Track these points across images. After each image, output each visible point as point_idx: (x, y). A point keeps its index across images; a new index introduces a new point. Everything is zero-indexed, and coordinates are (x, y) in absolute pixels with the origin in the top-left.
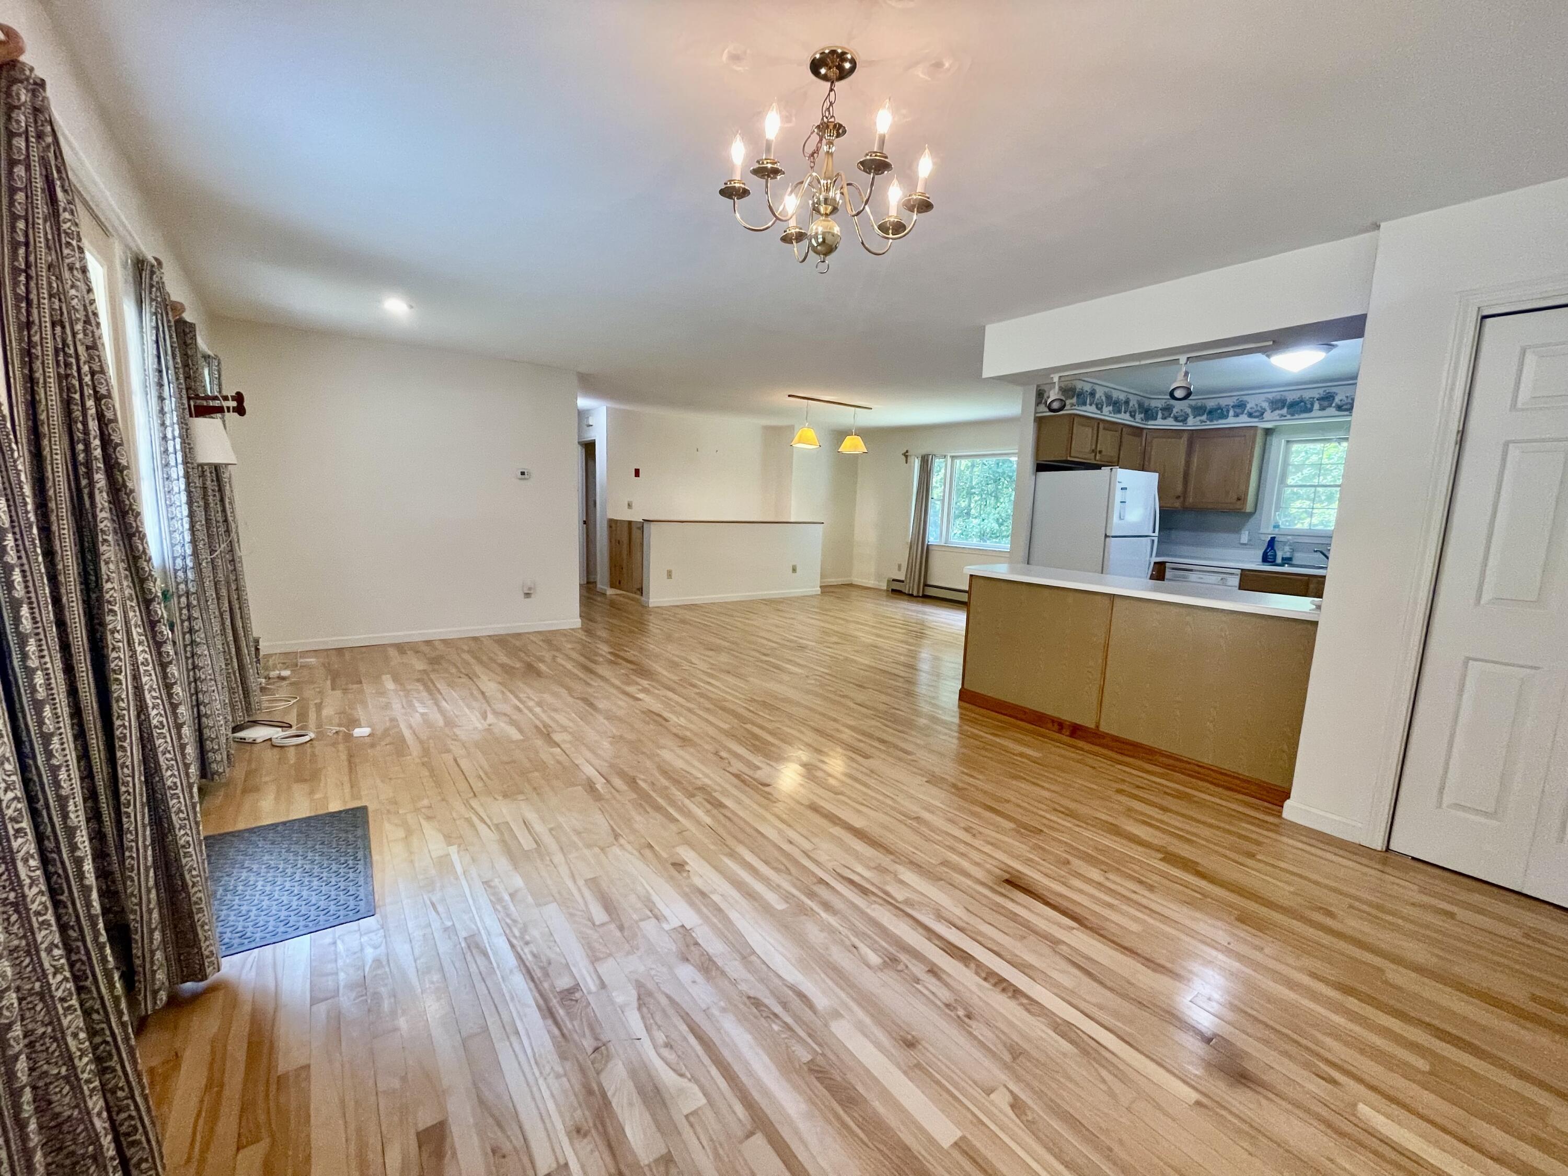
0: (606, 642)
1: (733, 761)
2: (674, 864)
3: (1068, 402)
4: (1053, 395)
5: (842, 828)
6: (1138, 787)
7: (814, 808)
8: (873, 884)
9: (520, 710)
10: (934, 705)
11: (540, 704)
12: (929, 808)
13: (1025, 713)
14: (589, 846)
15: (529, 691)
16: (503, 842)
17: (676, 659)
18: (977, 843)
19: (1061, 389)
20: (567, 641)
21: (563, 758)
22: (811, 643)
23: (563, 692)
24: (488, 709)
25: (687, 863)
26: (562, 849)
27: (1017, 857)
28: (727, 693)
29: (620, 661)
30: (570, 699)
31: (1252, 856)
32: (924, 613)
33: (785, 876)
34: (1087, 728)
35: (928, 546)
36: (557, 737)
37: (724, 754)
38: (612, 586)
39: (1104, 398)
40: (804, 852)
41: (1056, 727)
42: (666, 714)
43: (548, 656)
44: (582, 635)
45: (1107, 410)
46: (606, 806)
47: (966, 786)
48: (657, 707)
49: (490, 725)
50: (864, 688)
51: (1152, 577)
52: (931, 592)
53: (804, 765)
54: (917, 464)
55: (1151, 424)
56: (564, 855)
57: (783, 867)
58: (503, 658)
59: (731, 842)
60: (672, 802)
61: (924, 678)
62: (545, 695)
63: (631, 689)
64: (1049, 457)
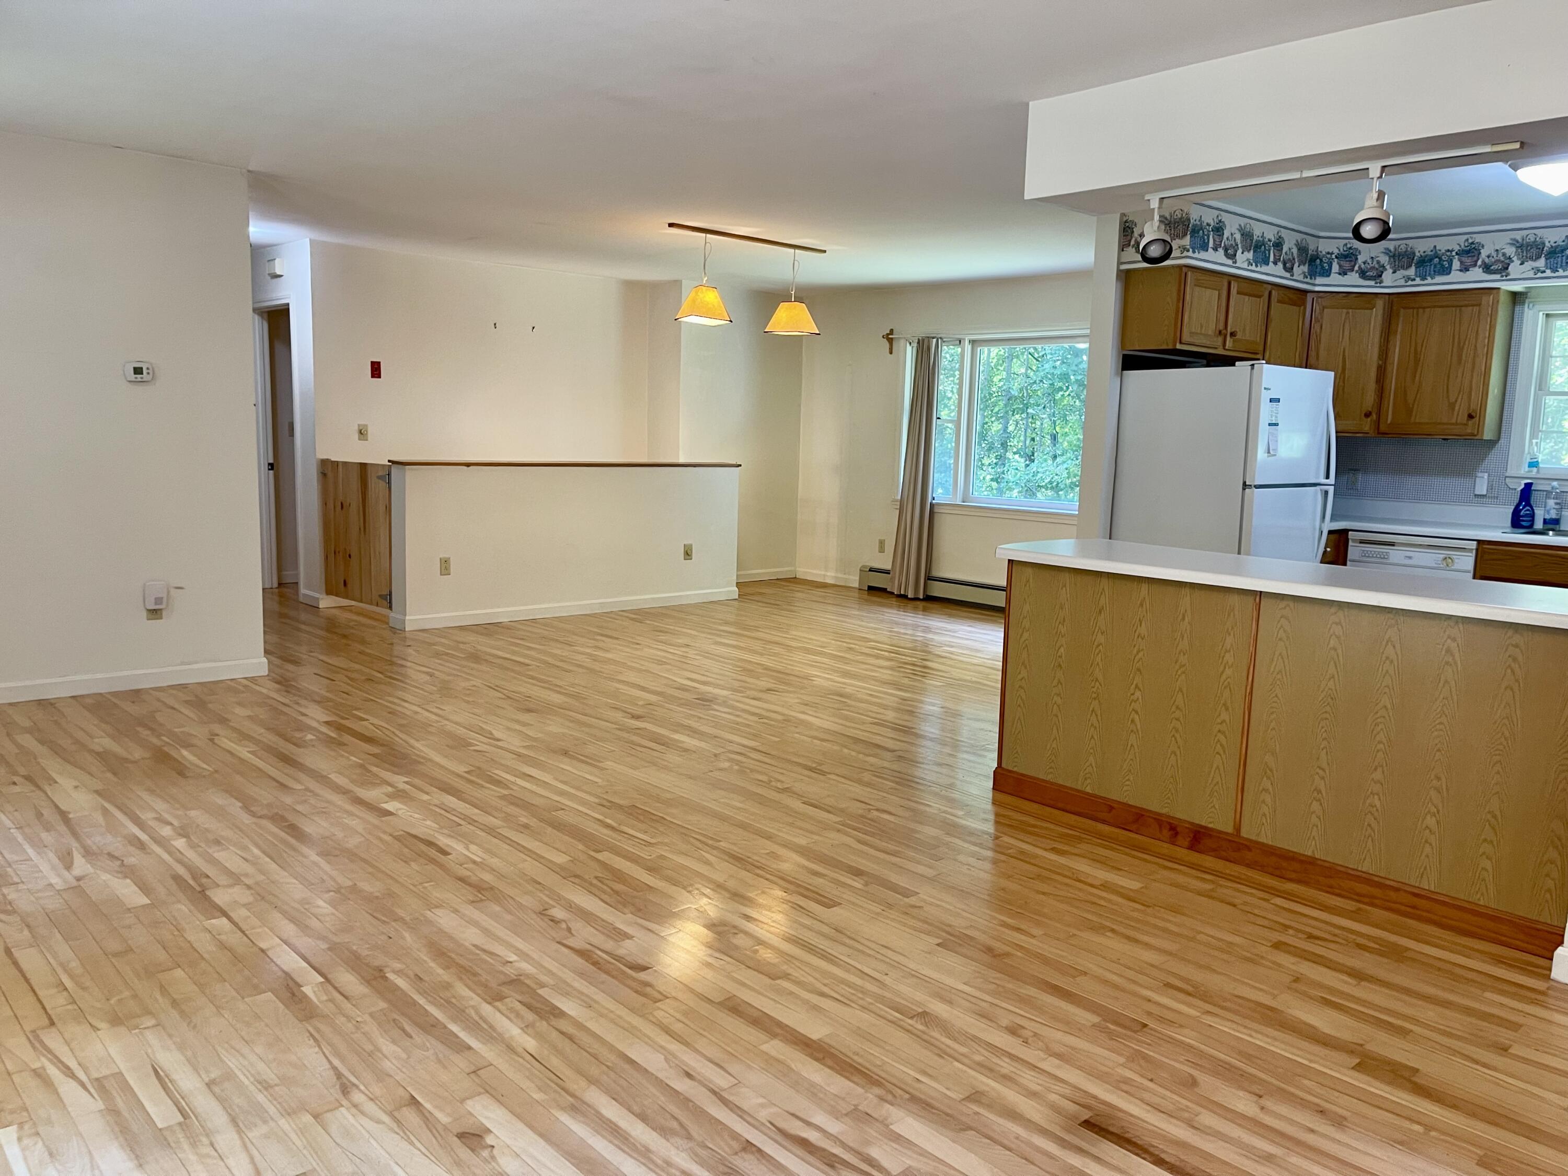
0: (320, 702)
1: (578, 925)
2: (461, 1136)
3: (1175, 244)
4: (1151, 231)
5: (786, 1040)
6: (1311, 937)
7: (734, 1007)
8: (844, 1145)
9: (141, 846)
10: (951, 801)
11: (183, 832)
12: (944, 995)
13: (1111, 808)
14: (289, 1113)
15: (160, 806)
16: (112, 1111)
17: (461, 731)
18: (1030, 1054)
19: (1163, 219)
20: (240, 704)
21: (234, 938)
22: (725, 693)
23: (234, 807)
24: (75, 844)
25: (489, 1131)
26: (234, 1121)
27: (1101, 1077)
28: (562, 793)
29: (347, 738)
30: (246, 819)
31: (1504, 1050)
32: (927, 629)
33: (679, 1141)
34: (1220, 832)
35: (932, 505)
36: (220, 897)
37: (558, 913)
38: (329, 592)
39: (1238, 236)
40: (714, 1092)
41: (1166, 833)
42: (443, 841)
43: (199, 732)
44: (269, 690)
45: (1243, 257)
46: (322, 1027)
47: (1008, 949)
48: (425, 826)
49: (78, 879)
50: (824, 773)
51: (1326, 559)
52: (938, 590)
53: (712, 926)
54: (910, 353)
55: (1321, 284)
56: (239, 1131)
57: (675, 1125)
58: (104, 742)
59: (577, 1084)
60: (459, 1013)
61: (928, 752)
62: (193, 813)
63: (371, 794)
64: (1141, 344)
